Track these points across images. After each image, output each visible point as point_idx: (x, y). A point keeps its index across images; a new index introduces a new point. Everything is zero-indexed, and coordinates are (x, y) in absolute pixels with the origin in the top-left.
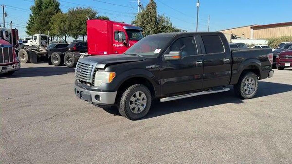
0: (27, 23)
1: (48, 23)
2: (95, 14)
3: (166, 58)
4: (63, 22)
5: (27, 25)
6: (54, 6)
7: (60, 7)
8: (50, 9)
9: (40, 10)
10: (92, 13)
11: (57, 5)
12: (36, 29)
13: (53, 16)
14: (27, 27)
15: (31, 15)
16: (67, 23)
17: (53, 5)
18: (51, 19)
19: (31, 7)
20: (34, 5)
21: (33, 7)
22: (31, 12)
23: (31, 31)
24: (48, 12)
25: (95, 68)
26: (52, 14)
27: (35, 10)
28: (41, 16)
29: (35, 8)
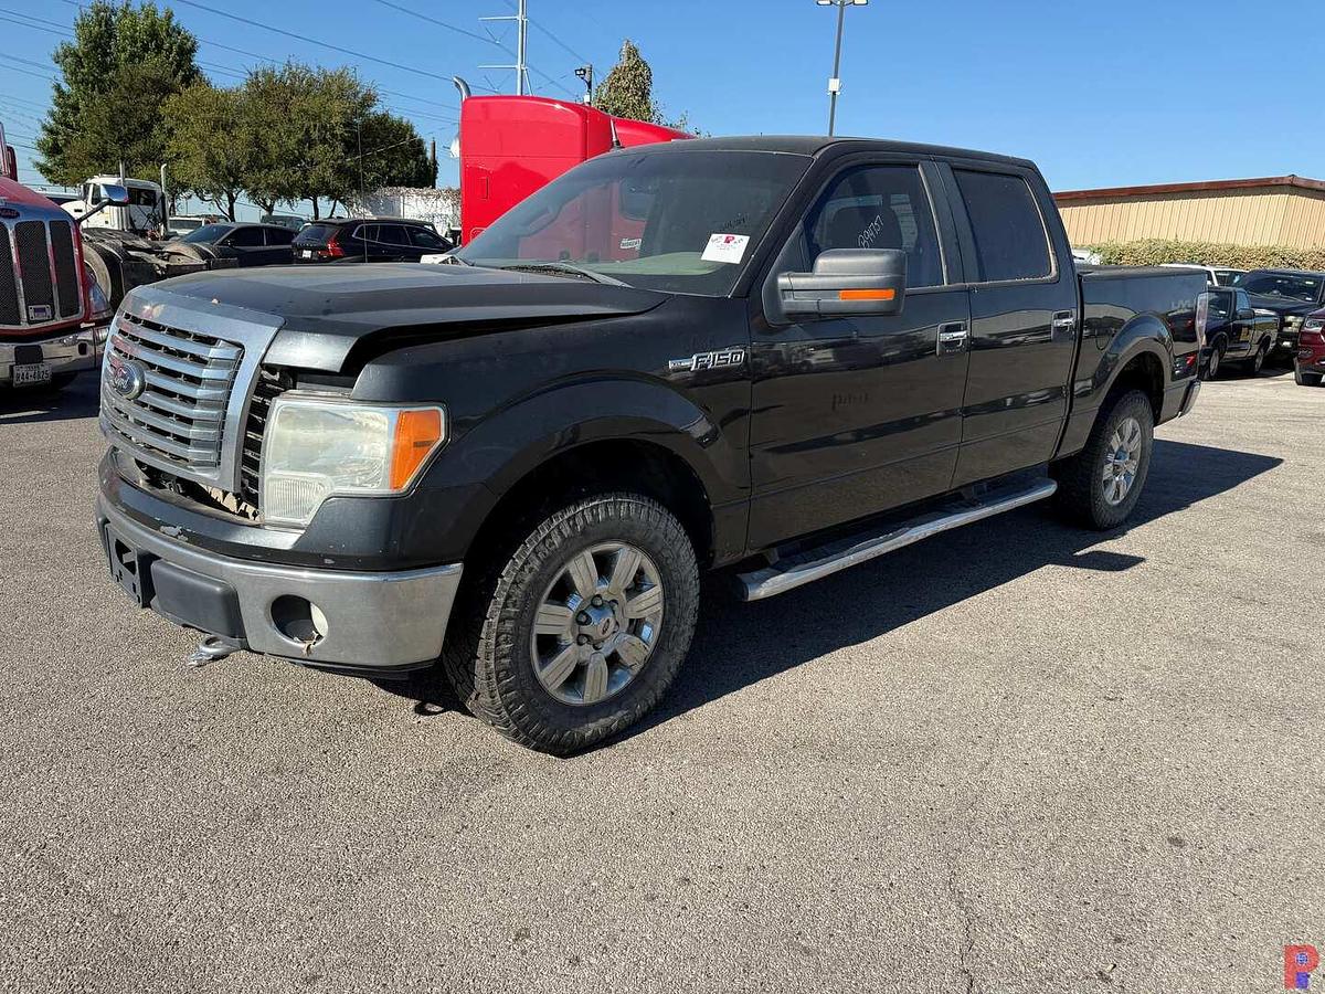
0: (44, 128)
1: (147, 128)
2: (368, 100)
3: (789, 302)
4: (224, 129)
5: (43, 135)
6: (170, 50)
7: (198, 60)
8: (151, 66)
9: (105, 68)
10: (356, 95)
11: (186, 52)
12: (91, 155)
13: (173, 98)
14: (41, 145)
15: (58, 88)
16: (244, 134)
17: (166, 46)
18: (161, 110)
19: (60, 51)
20: (75, 44)
21: (69, 53)
22: (58, 75)
23: (63, 164)
24: (146, 79)
25: (263, 365)
26: (166, 90)
27: (79, 63)
28: (112, 94)
29: (81, 54)
